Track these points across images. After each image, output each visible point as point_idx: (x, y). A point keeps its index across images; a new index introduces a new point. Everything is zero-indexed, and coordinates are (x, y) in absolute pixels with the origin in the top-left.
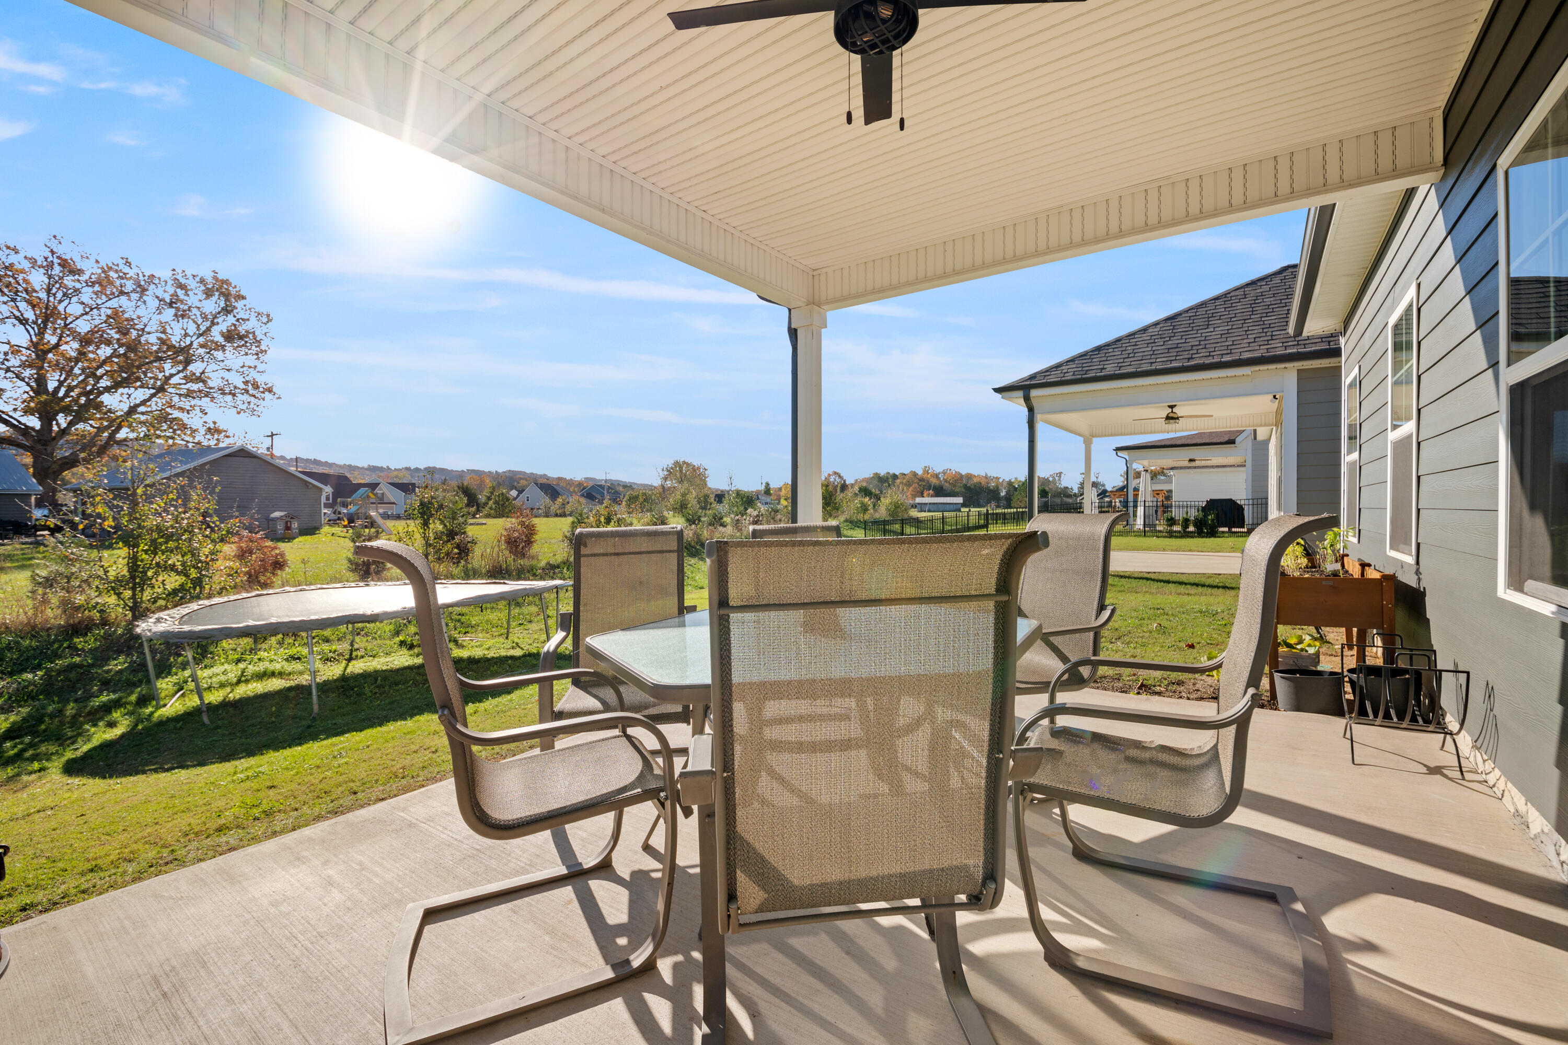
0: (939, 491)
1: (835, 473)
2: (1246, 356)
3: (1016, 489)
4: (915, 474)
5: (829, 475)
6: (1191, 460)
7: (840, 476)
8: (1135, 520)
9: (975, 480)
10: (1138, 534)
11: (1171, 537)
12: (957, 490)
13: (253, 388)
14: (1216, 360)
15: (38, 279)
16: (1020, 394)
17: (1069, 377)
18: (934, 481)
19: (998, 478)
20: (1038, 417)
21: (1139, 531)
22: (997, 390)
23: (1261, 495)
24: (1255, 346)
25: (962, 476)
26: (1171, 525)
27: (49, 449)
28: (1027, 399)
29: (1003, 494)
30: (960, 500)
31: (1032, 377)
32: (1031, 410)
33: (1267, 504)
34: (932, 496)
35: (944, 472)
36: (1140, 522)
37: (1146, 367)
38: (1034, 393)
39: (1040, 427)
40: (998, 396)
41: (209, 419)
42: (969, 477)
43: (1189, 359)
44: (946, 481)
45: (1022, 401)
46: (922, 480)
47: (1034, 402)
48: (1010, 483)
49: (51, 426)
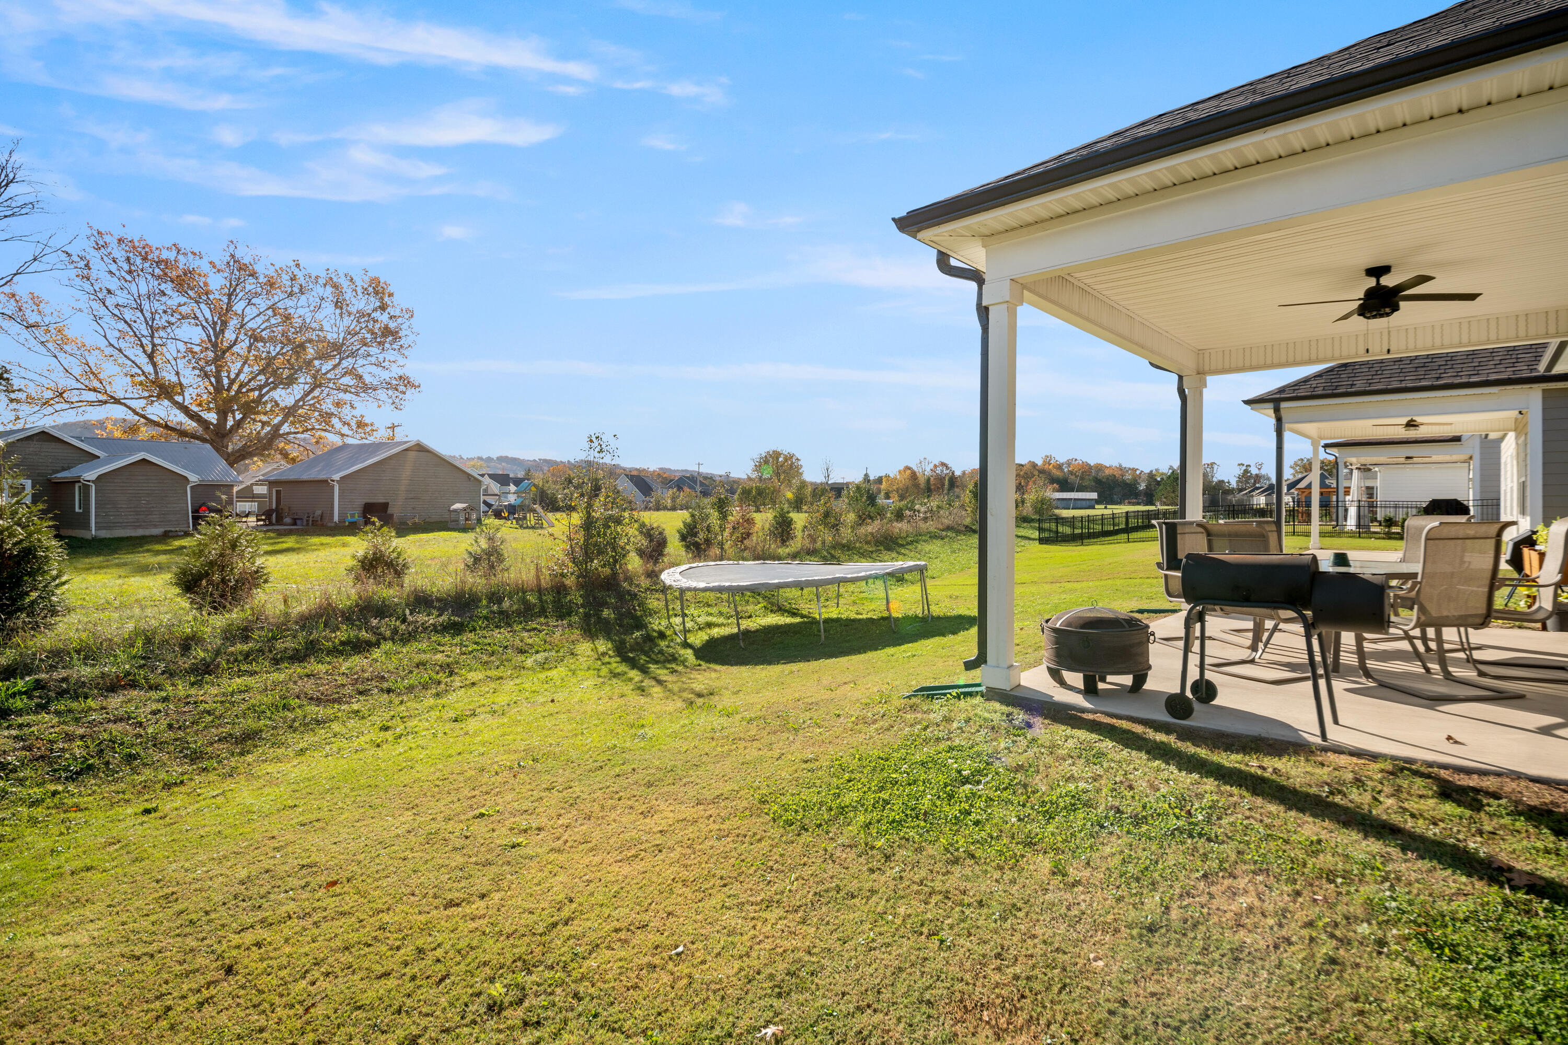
0: (1064, 485)
1: (943, 464)
2: (1493, 377)
3: (1158, 483)
4: (1034, 465)
5: (935, 466)
6: (1407, 458)
7: (947, 468)
8: (1346, 520)
9: (1107, 472)
10: (1351, 535)
11: (1390, 538)
12: (1086, 483)
13: (406, 382)
14: (1464, 380)
15: (217, 283)
16: (1271, 405)
17: (1319, 391)
18: (1057, 473)
19: (1135, 470)
20: (1286, 426)
21: (1352, 532)
22: (1247, 402)
23: (1493, 496)
24: (1501, 368)
25: (1090, 467)
26: (1389, 526)
27: (225, 441)
28: (1277, 410)
29: (1142, 486)
30: (1094, 495)
31: (1282, 390)
32: (1279, 420)
33: (1498, 505)
34: (1058, 491)
35: (1069, 463)
36: (1351, 523)
37: (1395, 385)
38: (1284, 405)
39: (1287, 435)
40: (1248, 407)
41: (357, 413)
42: (1099, 468)
43: (1438, 378)
44: (1071, 473)
45: (1271, 412)
46: (1042, 471)
47: (1283, 413)
48: (1151, 476)
49: (226, 420)
